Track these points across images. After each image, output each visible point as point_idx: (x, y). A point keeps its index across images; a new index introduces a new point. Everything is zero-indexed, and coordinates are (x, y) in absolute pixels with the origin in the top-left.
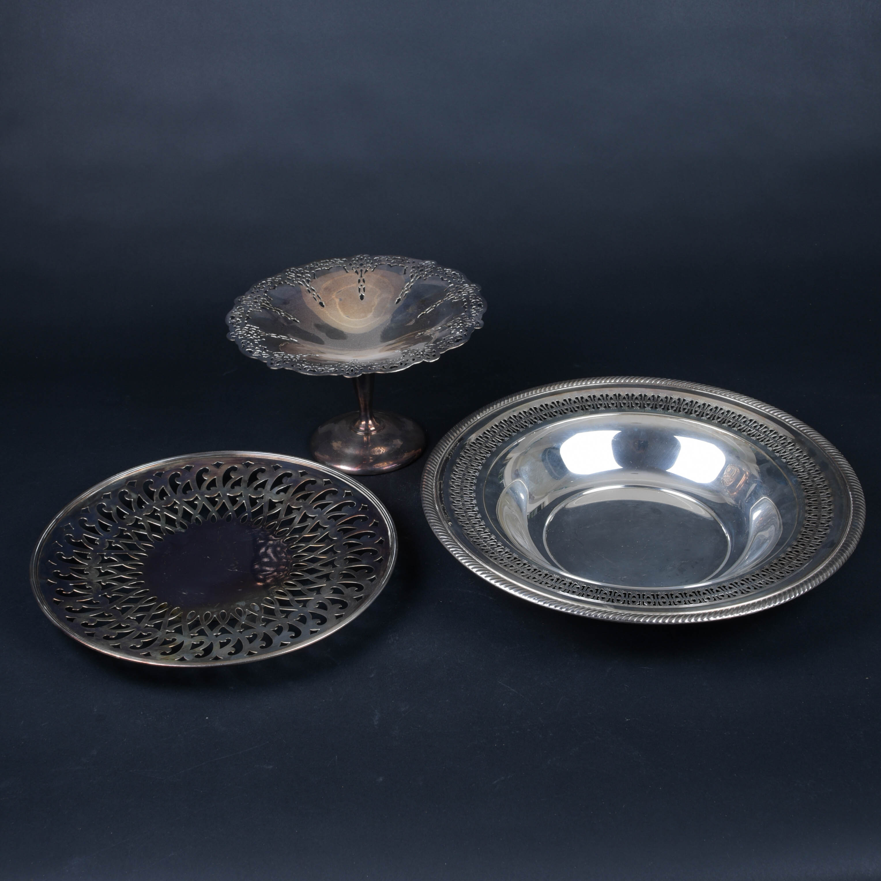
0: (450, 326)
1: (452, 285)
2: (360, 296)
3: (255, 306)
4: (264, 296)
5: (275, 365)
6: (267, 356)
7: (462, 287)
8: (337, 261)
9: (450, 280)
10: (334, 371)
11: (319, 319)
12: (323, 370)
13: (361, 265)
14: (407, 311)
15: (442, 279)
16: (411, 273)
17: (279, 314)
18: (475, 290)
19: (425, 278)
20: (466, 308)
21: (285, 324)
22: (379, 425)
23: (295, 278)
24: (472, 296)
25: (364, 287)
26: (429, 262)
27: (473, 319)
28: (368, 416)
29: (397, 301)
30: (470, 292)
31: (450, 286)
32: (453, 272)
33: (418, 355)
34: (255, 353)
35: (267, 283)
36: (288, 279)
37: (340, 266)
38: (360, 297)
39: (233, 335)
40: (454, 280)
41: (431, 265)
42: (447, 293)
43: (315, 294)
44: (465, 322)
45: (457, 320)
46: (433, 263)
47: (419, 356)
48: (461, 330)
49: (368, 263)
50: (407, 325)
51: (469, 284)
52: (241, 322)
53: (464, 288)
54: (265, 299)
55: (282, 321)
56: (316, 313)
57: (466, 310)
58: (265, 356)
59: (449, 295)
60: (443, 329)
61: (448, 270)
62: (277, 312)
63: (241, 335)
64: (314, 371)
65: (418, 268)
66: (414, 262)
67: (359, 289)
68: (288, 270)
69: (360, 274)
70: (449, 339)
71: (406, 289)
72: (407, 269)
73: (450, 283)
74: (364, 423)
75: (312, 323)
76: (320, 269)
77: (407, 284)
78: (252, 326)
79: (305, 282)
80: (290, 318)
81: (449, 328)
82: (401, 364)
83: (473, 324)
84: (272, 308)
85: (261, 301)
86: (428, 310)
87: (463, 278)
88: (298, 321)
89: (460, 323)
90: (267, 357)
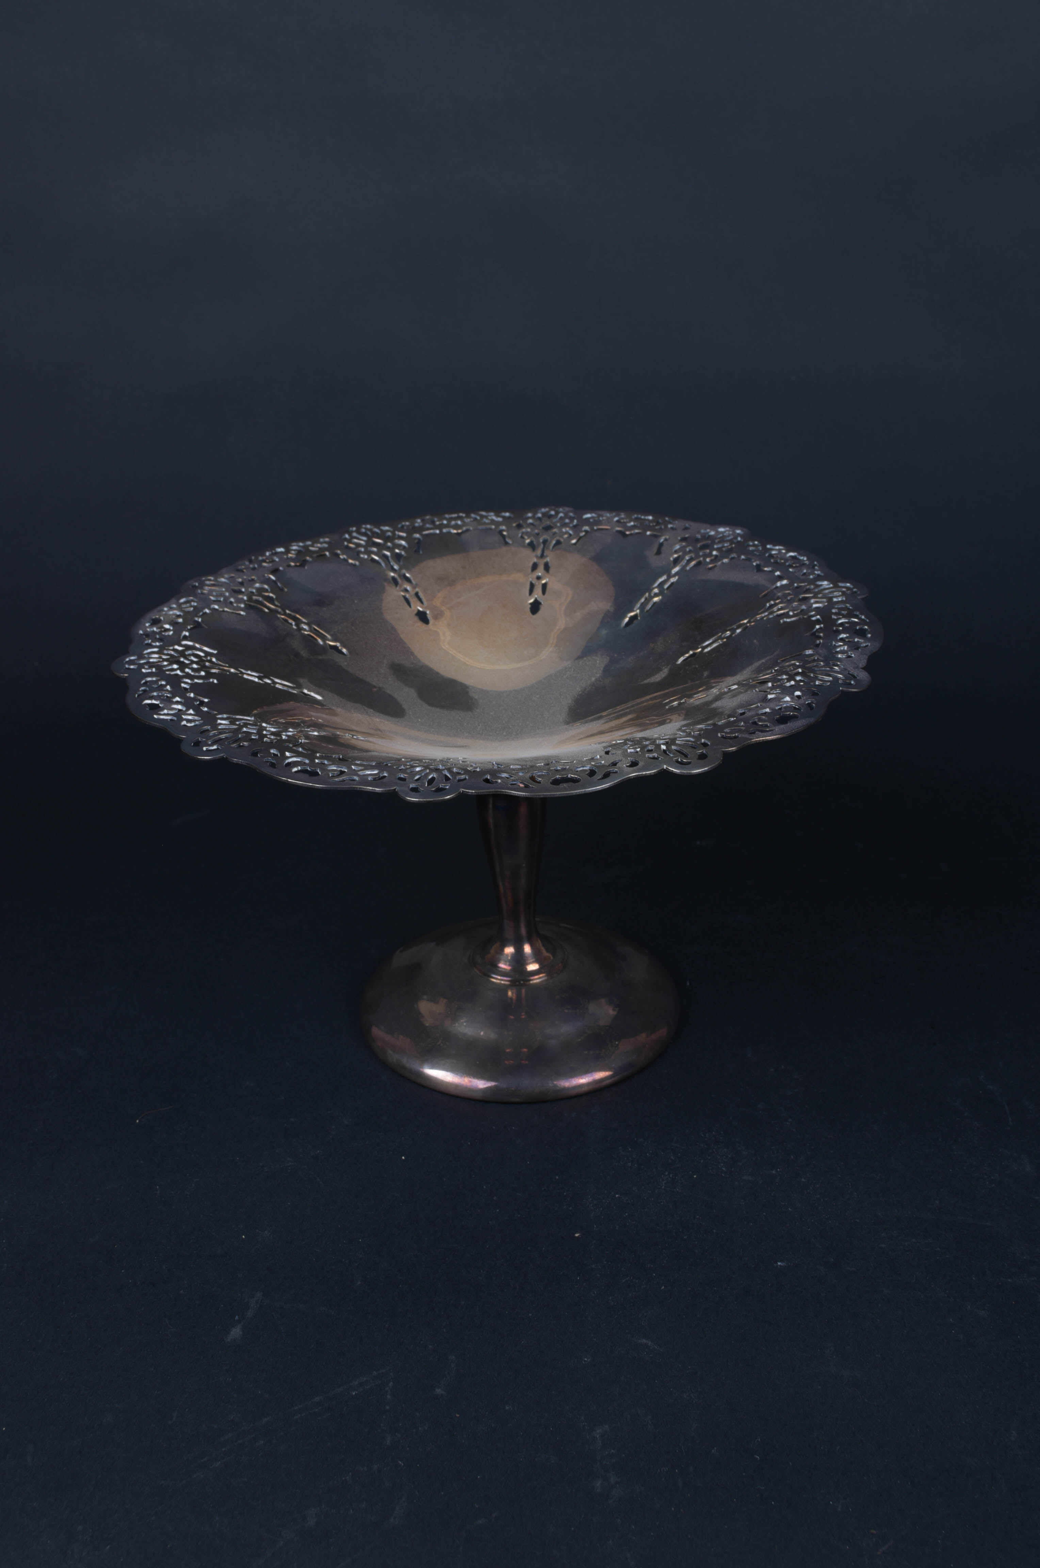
0: (765, 682)
1: (785, 582)
2: (531, 604)
3: (232, 600)
4: (268, 581)
5: (205, 749)
6: (194, 721)
7: (812, 587)
8: (486, 517)
9: (780, 571)
10: (374, 779)
11: (408, 652)
12: (342, 773)
13: (548, 528)
14: (652, 645)
15: (758, 567)
16: (676, 552)
17: (294, 627)
18: (849, 596)
19: (710, 566)
20: (819, 638)
21: (304, 653)
22: (552, 958)
23: (365, 547)
24: (839, 609)
25: (544, 582)
26: (728, 529)
27: (837, 665)
28: (523, 931)
29: (627, 620)
30: (835, 600)
31: (779, 584)
32: (792, 554)
33: (650, 751)
34: (166, 711)
35: (288, 551)
36: (347, 547)
37: (491, 529)
38: (530, 606)
39: (131, 662)
40: (791, 570)
41: (731, 537)
42: (769, 601)
43: (409, 588)
44: (814, 672)
45: (789, 666)
46: (738, 531)
47: (656, 755)
48: (798, 693)
49: (565, 525)
50: (646, 682)
51: (834, 582)
52: (171, 633)
53: (816, 590)
54: (266, 587)
55: (296, 644)
56: (403, 636)
57: (818, 642)
58: (189, 721)
59: (771, 606)
60: (745, 686)
61: (776, 550)
62: (290, 621)
63: (151, 665)
64: (314, 774)
65: (697, 540)
66: (686, 529)
67: (532, 586)
68: (354, 529)
69: (539, 552)
70: (758, 715)
71: (656, 591)
72: (665, 543)
73: (780, 578)
74: (509, 950)
75: (385, 661)
76: (438, 532)
77: (660, 580)
78: (197, 646)
79: (390, 559)
80: (324, 638)
81: (763, 687)
82: (592, 773)
83: (836, 679)
84: (280, 610)
85: (254, 591)
86: (709, 645)
87: (816, 568)
88: (344, 650)
89: (798, 674)
90: (192, 724)
